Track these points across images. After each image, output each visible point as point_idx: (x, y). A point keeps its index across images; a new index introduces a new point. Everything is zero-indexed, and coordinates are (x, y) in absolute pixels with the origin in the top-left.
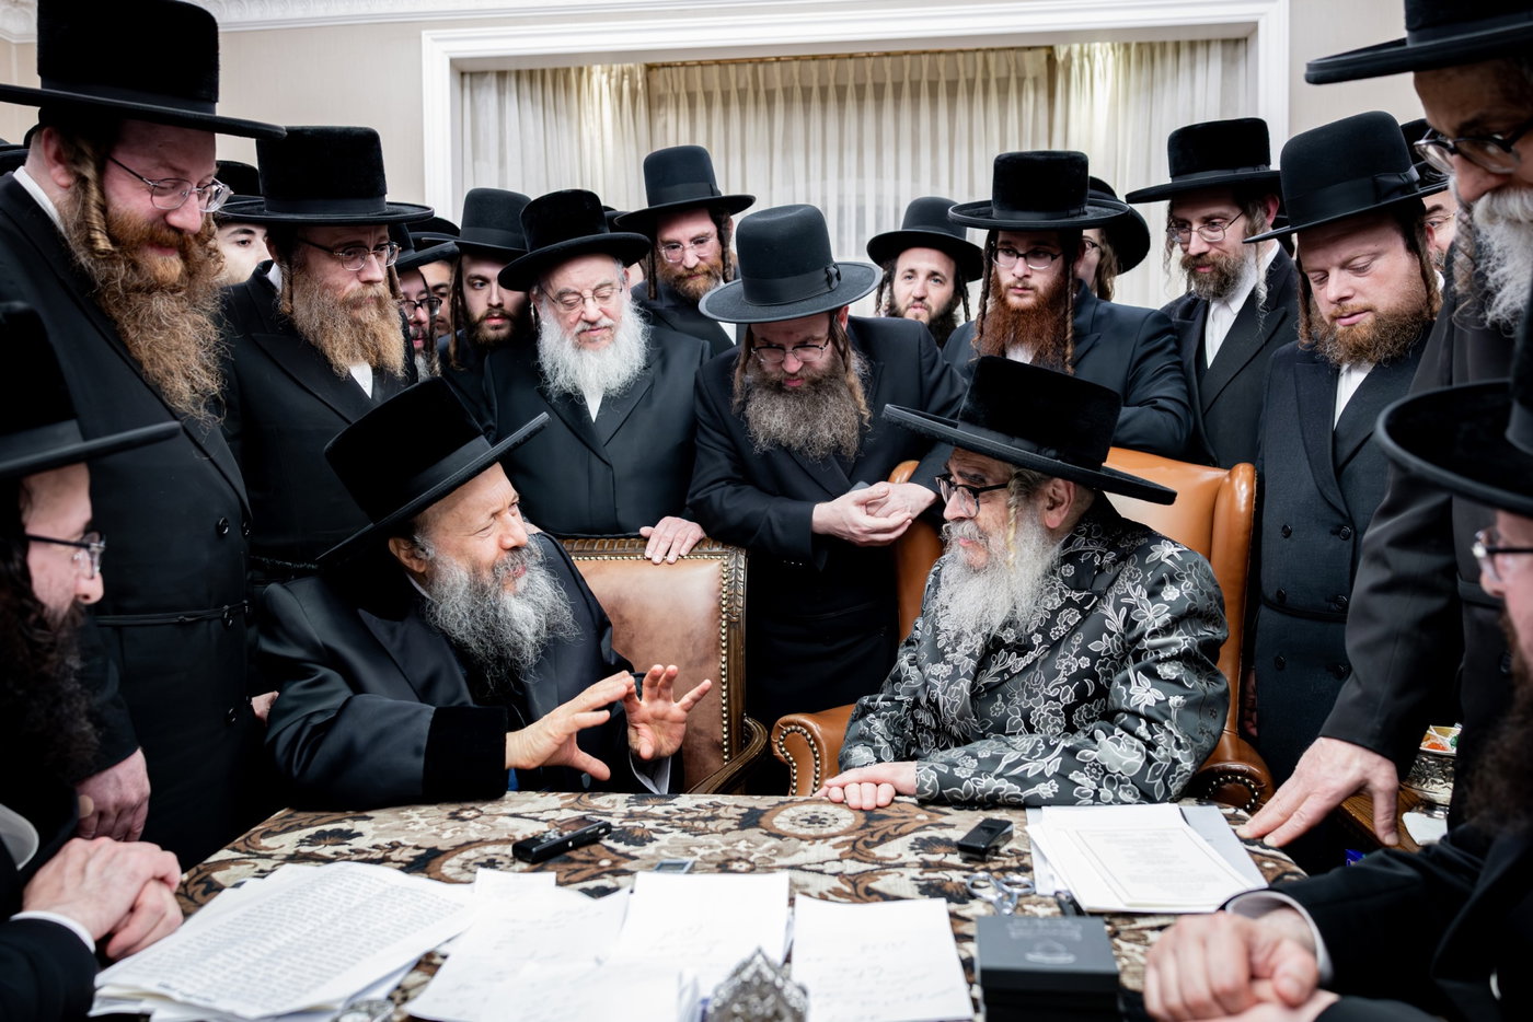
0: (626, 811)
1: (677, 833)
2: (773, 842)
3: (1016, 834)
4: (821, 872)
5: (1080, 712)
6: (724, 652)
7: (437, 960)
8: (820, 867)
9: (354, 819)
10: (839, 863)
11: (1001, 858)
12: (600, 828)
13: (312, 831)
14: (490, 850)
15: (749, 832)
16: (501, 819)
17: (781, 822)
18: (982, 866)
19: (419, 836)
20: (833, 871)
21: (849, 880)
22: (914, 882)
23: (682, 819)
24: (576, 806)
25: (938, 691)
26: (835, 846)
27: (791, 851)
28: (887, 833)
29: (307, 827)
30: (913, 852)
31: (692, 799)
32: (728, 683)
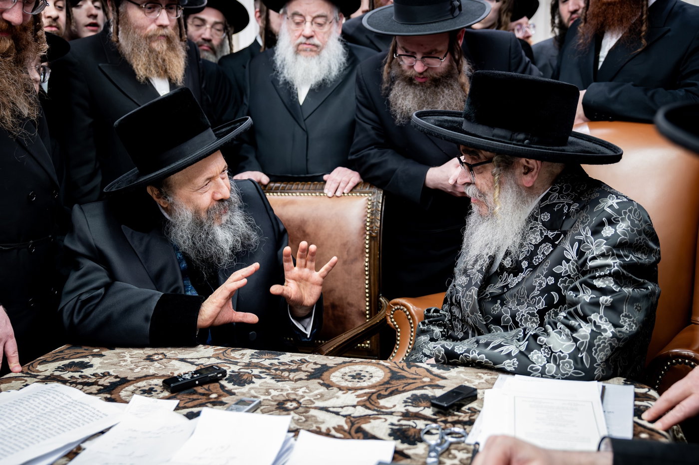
0: (247, 361)
1: (269, 380)
2: (323, 390)
3: (479, 396)
5: (549, 314)
6: (367, 255)
9: (94, 355)
10: (353, 408)
11: (460, 414)
12: (218, 373)
13: (67, 362)
15: (311, 382)
16: (174, 362)
17: (336, 376)
18: (443, 419)
19: (122, 370)
20: (345, 413)
21: (351, 421)
22: (391, 427)
23: (276, 370)
24: (221, 356)
25: (460, 294)
26: (358, 396)
27: (328, 397)
29: (66, 359)
30: (405, 404)
31: (291, 356)
32: (370, 275)
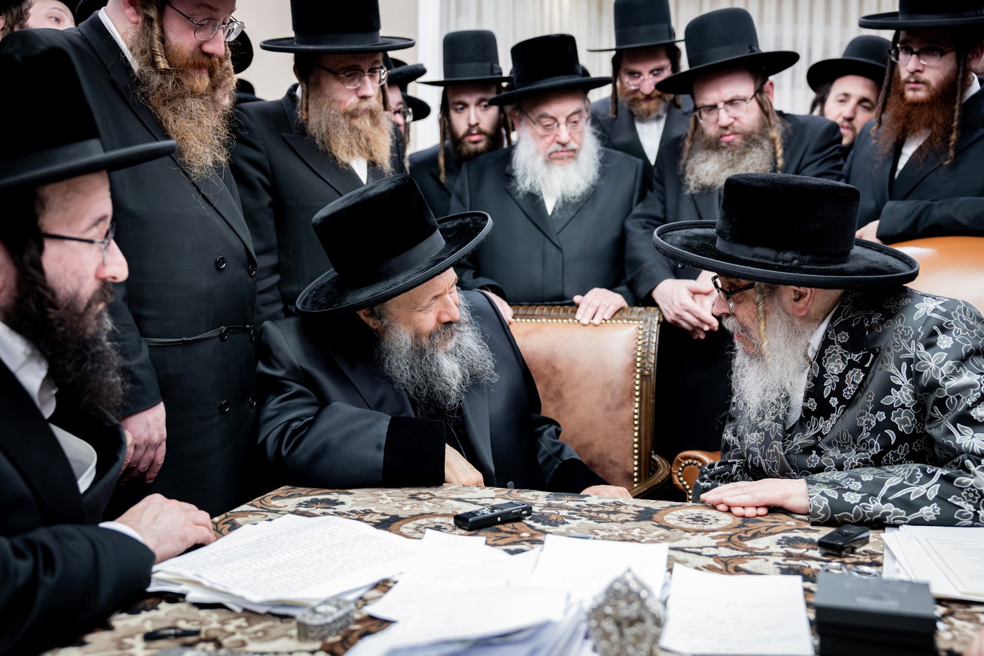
0: (546, 503)
1: (584, 520)
2: (662, 531)
4: (699, 554)
5: (887, 458)
6: (637, 399)
7: (390, 584)
8: (699, 550)
10: (715, 549)
11: (857, 556)
12: (524, 510)
13: (308, 498)
14: (437, 520)
15: (642, 524)
16: (447, 503)
17: (671, 518)
18: (838, 560)
19: (385, 507)
20: (709, 554)
21: (722, 561)
22: (777, 566)
23: (589, 511)
24: (507, 496)
25: (759, 456)
27: (676, 538)
28: (759, 532)
29: (304, 496)
30: (780, 546)
32: (639, 425)
